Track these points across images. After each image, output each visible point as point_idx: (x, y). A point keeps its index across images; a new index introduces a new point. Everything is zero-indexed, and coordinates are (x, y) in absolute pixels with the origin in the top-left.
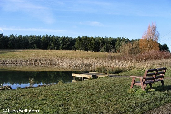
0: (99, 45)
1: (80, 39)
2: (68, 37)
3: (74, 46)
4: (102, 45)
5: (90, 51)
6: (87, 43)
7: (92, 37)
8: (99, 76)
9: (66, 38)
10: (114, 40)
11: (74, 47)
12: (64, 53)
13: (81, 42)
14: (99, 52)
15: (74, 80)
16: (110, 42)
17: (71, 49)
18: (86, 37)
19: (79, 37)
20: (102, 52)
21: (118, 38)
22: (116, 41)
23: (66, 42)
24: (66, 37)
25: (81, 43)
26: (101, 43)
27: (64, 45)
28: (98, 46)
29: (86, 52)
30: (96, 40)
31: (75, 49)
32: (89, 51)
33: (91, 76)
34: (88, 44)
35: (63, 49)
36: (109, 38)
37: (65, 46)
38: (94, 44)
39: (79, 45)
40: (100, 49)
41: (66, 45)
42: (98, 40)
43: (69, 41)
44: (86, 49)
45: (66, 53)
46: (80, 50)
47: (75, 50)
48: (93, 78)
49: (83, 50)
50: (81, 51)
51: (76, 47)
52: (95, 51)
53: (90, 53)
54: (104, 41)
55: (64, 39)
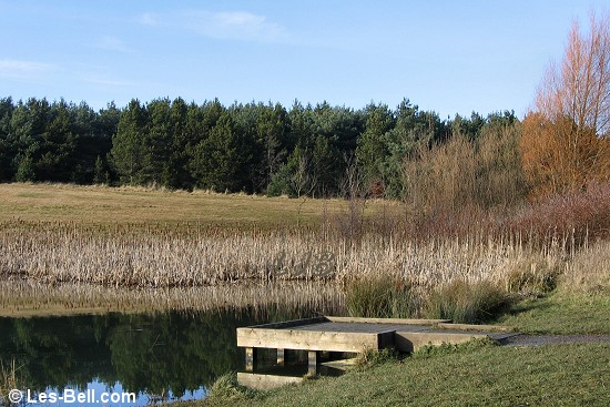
0: (259, 150)
1: (139, 115)
2: (63, 105)
3: (103, 157)
4: (277, 150)
5: (205, 186)
6: (184, 143)
7: (218, 106)
8: (420, 340)
9: (56, 113)
10: (346, 123)
11: (106, 167)
12: (45, 201)
13: (147, 132)
14: (259, 192)
15: (250, 367)
16: (328, 135)
17: (86, 180)
18: (179, 102)
19: (134, 104)
20: (276, 193)
21: (373, 107)
22: (363, 130)
23: (53, 132)
24: (51, 102)
25: (149, 143)
26: (272, 143)
27: (42, 150)
28: (256, 161)
29: (181, 194)
30: (241, 121)
31: (114, 179)
32: (200, 192)
33: (371, 339)
34: (193, 144)
35: (40, 175)
36: (319, 110)
37: (46, 159)
38: (230, 147)
39: (135, 152)
40: (265, 175)
41: (53, 150)
42: (253, 124)
43: (73, 128)
44: (182, 179)
45: (57, 201)
46: (144, 183)
47: (112, 185)
48: (385, 351)
49: (160, 182)
50: (151, 188)
51: (118, 165)
52: (235, 190)
53: (205, 201)
54: (288, 130)
55: (43, 116)
